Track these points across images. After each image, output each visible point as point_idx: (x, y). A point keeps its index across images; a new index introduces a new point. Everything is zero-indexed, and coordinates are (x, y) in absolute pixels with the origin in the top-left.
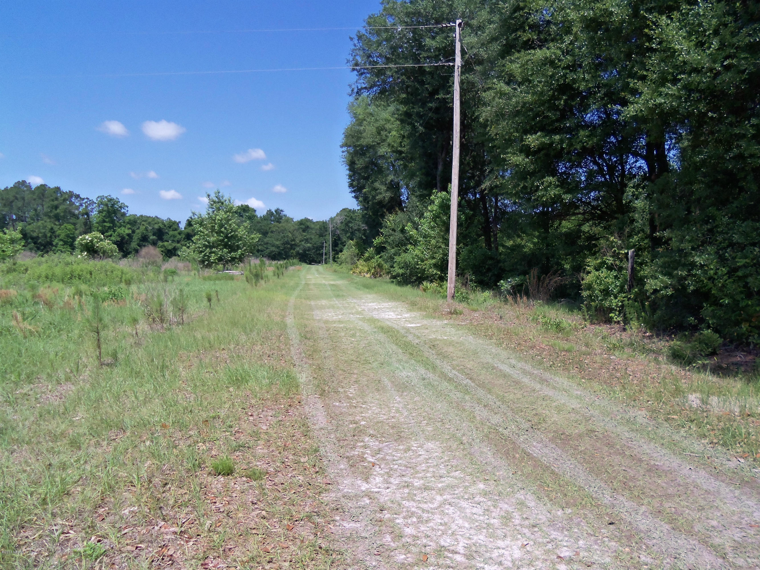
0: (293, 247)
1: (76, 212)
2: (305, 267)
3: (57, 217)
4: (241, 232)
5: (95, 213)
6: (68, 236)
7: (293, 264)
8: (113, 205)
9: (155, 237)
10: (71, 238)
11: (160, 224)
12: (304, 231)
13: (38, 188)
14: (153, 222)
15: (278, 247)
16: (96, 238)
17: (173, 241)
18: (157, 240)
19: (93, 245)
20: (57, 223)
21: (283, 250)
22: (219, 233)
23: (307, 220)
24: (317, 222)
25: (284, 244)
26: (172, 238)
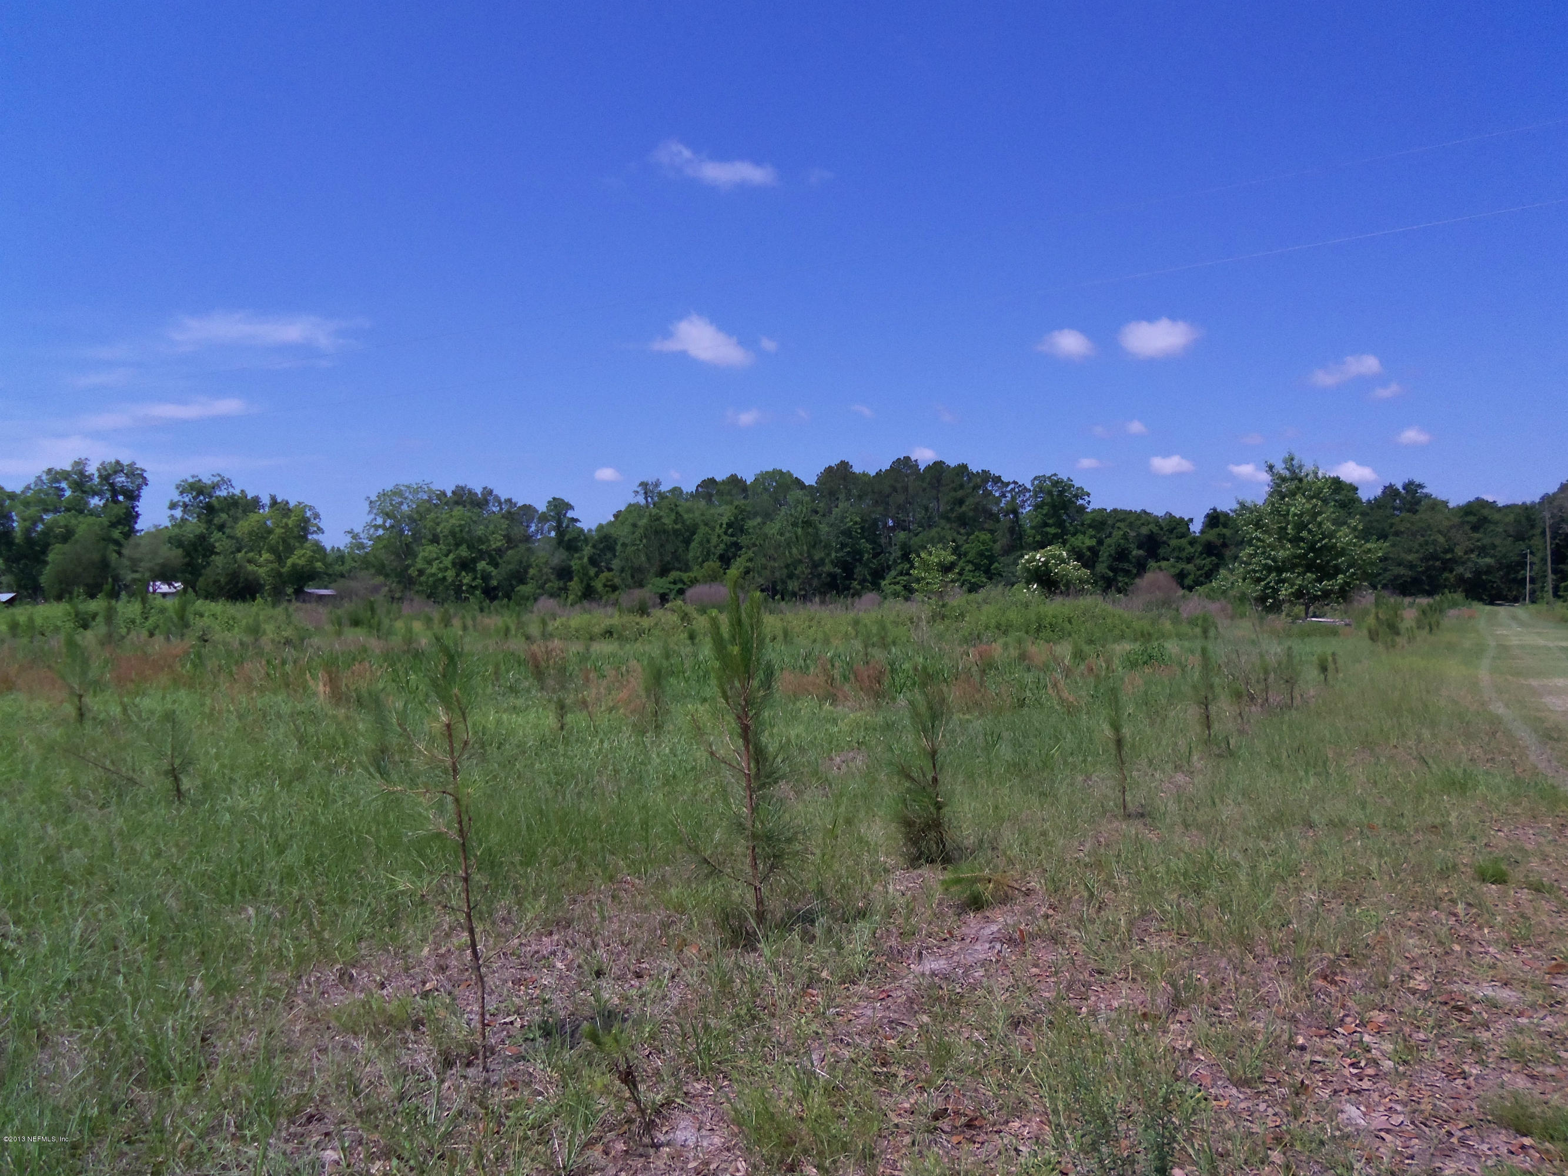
0: (1448, 565)
1: (995, 509)
2: (1482, 610)
3: (963, 521)
4: (1344, 537)
5: (1028, 509)
6: (981, 554)
7: (1454, 604)
8: (1061, 493)
9: (1141, 552)
10: (987, 557)
11: (1152, 526)
12: (1475, 528)
13: (929, 468)
14: (1139, 523)
15: (1411, 566)
16: (1054, 557)
17: (1178, 559)
18: (1146, 559)
19: (1048, 571)
20: (962, 531)
21: (1423, 573)
22: (1296, 540)
23: (1481, 503)
24: (1507, 507)
25: (1425, 559)
26: (1176, 554)
